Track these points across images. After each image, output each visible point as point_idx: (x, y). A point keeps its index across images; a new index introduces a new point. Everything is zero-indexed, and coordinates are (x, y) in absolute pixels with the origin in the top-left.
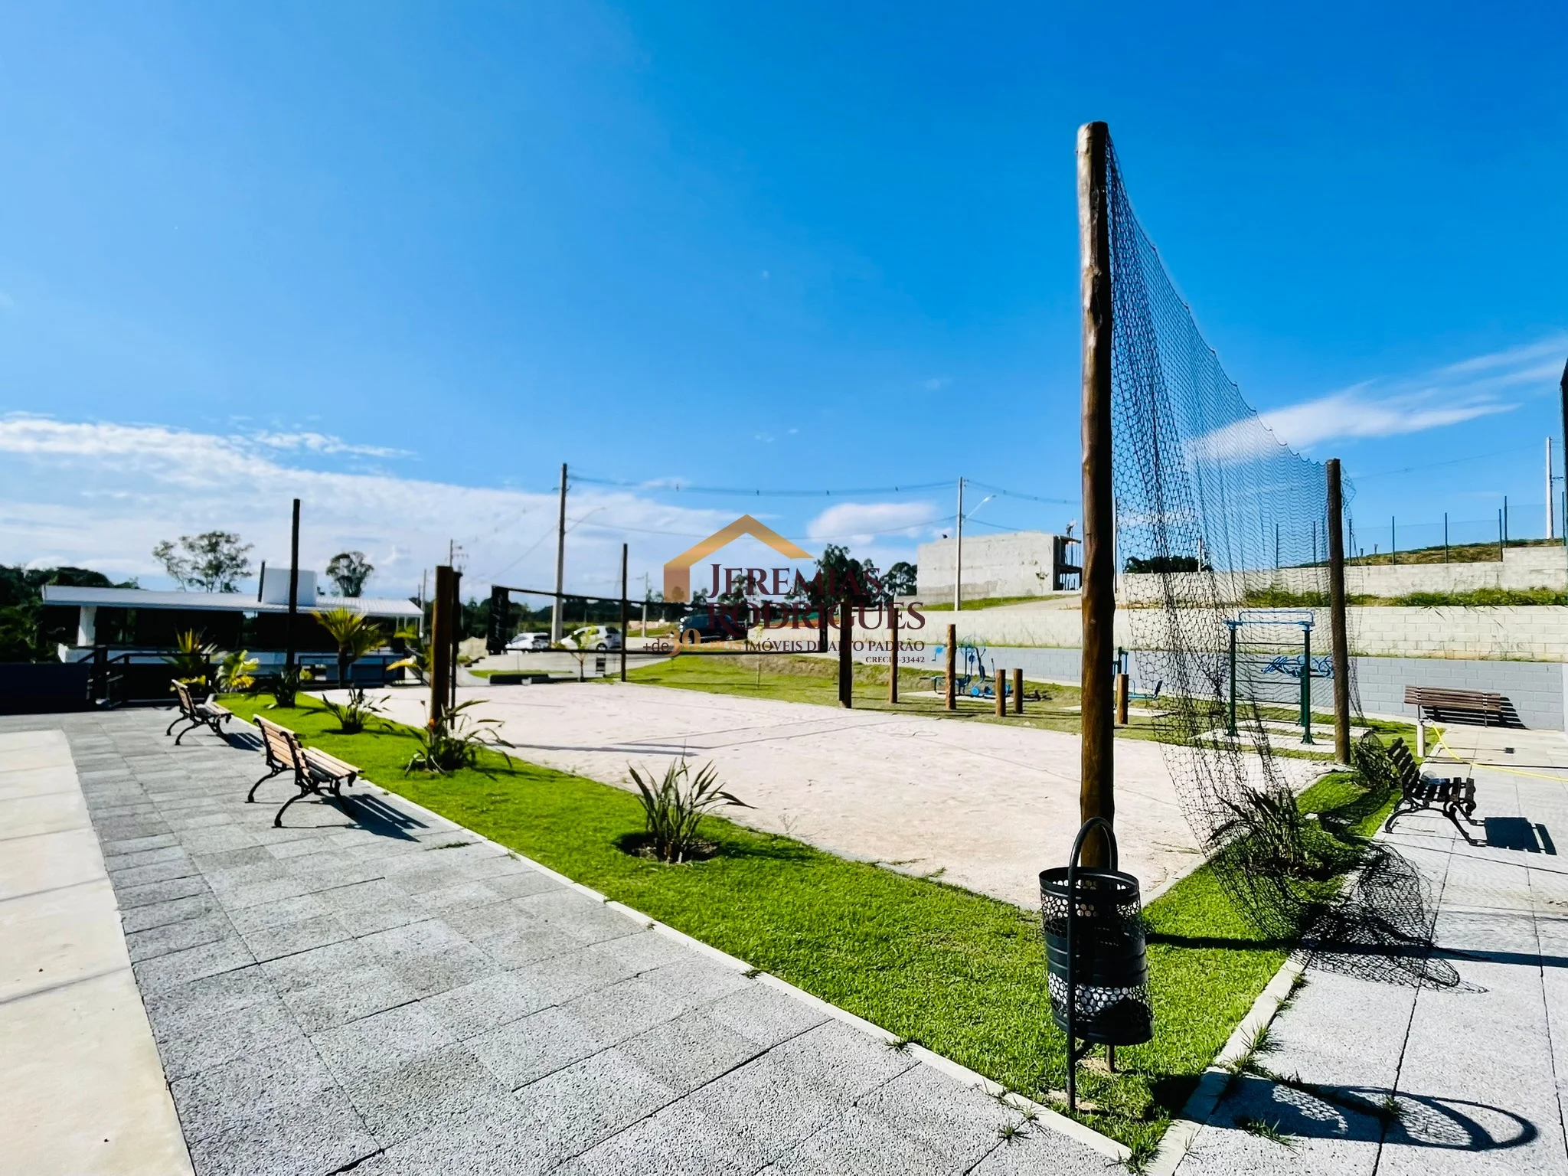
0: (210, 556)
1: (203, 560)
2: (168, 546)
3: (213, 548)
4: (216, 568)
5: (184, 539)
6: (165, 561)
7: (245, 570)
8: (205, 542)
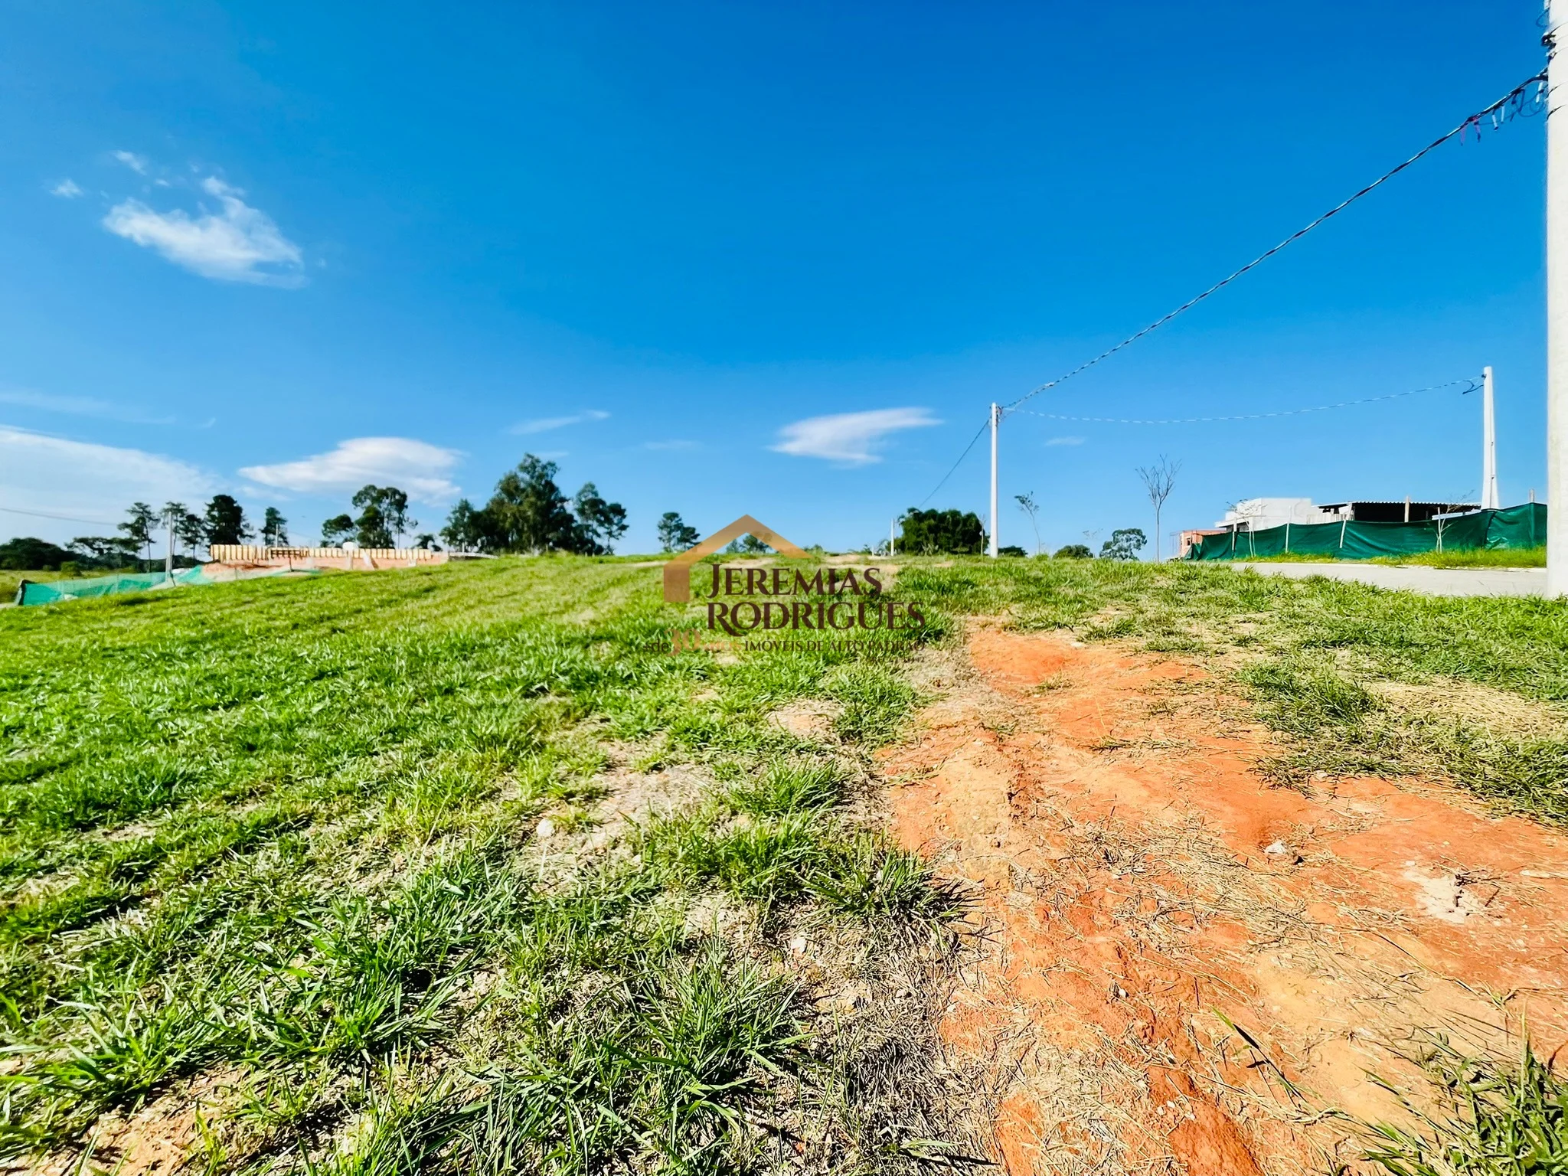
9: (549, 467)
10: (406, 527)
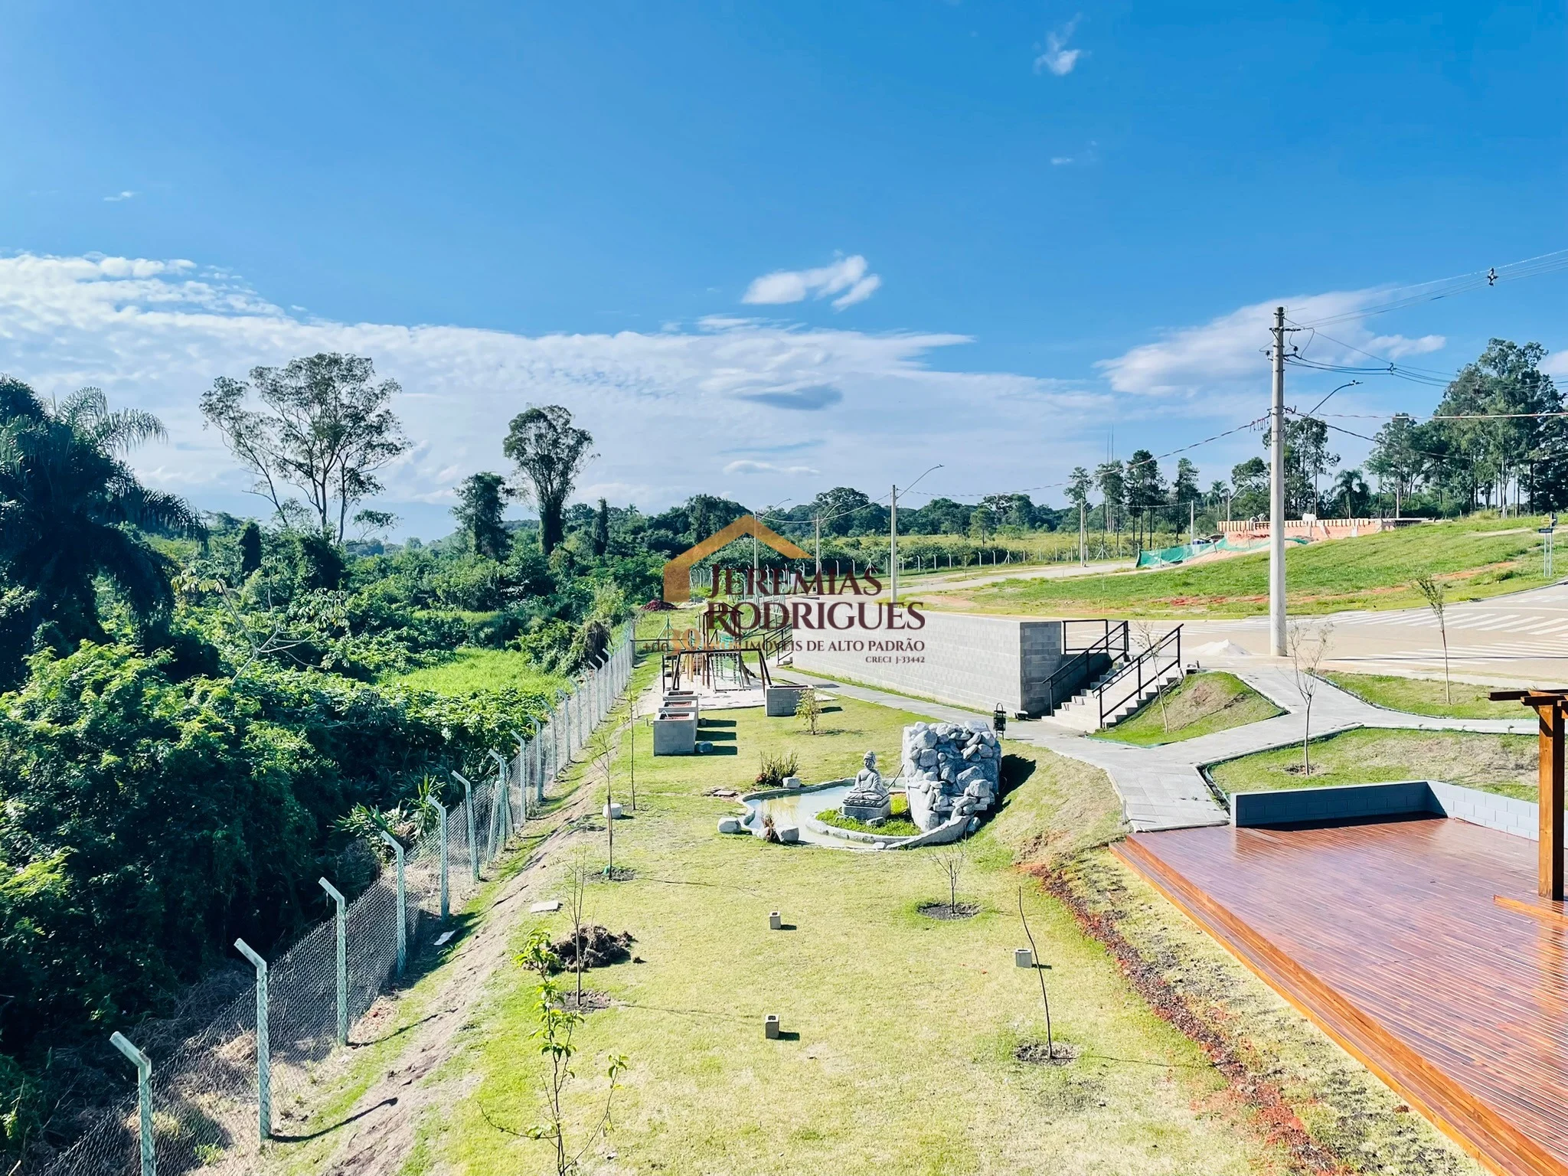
0: (317, 410)
1: (304, 420)
2: (230, 391)
3: (320, 390)
4: (334, 435)
5: (260, 373)
6: (226, 424)
7: (389, 437)
8: (302, 381)
9: (1530, 353)
10: (1326, 465)
